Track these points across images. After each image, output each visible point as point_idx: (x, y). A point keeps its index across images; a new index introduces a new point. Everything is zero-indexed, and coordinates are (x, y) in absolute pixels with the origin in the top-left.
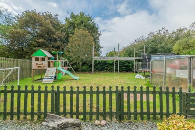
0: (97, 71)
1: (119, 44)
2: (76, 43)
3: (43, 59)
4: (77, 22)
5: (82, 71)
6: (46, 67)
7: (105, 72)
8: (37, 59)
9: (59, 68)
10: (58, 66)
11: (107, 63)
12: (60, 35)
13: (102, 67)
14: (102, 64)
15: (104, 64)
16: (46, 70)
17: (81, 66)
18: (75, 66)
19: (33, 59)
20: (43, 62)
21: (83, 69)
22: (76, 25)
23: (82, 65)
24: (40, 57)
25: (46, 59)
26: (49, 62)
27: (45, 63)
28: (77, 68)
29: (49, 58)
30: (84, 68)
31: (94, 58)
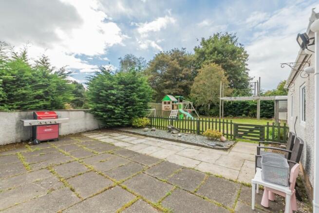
0: (232, 115)
1: (260, 78)
2: (201, 82)
3: (169, 103)
4: (207, 51)
5: (210, 115)
6: (171, 109)
7: (244, 117)
8: (165, 103)
9: (181, 110)
10: (180, 108)
11: (247, 105)
12: (187, 72)
13: (239, 111)
14: (239, 106)
15: (243, 106)
16: (170, 111)
17: (209, 109)
18: (201, 109)
19: (163, 103)
20: (169, 105)
21: (211, 113)
22: (206, 55)
23: (211, 108)
24: (167, 101)
25: (171, 103)
26: (173, 105)
27: (170, 106)
28: (204, 111)
29: (173, 102)
30: (213, 111)
31: (221, 98)
